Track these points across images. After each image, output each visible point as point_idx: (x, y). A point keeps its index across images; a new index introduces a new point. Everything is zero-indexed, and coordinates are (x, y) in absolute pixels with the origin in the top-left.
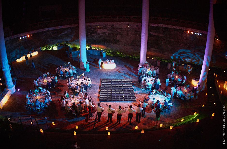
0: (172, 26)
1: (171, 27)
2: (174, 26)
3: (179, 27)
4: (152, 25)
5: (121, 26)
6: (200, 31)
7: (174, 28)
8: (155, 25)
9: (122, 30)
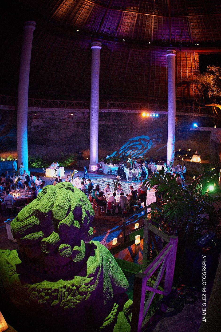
0: (126, 110)
1: (124, 112)
2: (127, 110)
3: (133, 110)
4: (103, 112)
5: (62, 115)
6: (156, 112)
7: (128, 112)
8: (106, 111)
9: (61, 121)
